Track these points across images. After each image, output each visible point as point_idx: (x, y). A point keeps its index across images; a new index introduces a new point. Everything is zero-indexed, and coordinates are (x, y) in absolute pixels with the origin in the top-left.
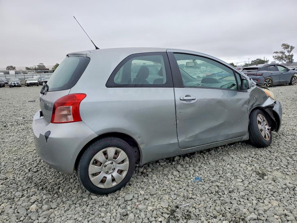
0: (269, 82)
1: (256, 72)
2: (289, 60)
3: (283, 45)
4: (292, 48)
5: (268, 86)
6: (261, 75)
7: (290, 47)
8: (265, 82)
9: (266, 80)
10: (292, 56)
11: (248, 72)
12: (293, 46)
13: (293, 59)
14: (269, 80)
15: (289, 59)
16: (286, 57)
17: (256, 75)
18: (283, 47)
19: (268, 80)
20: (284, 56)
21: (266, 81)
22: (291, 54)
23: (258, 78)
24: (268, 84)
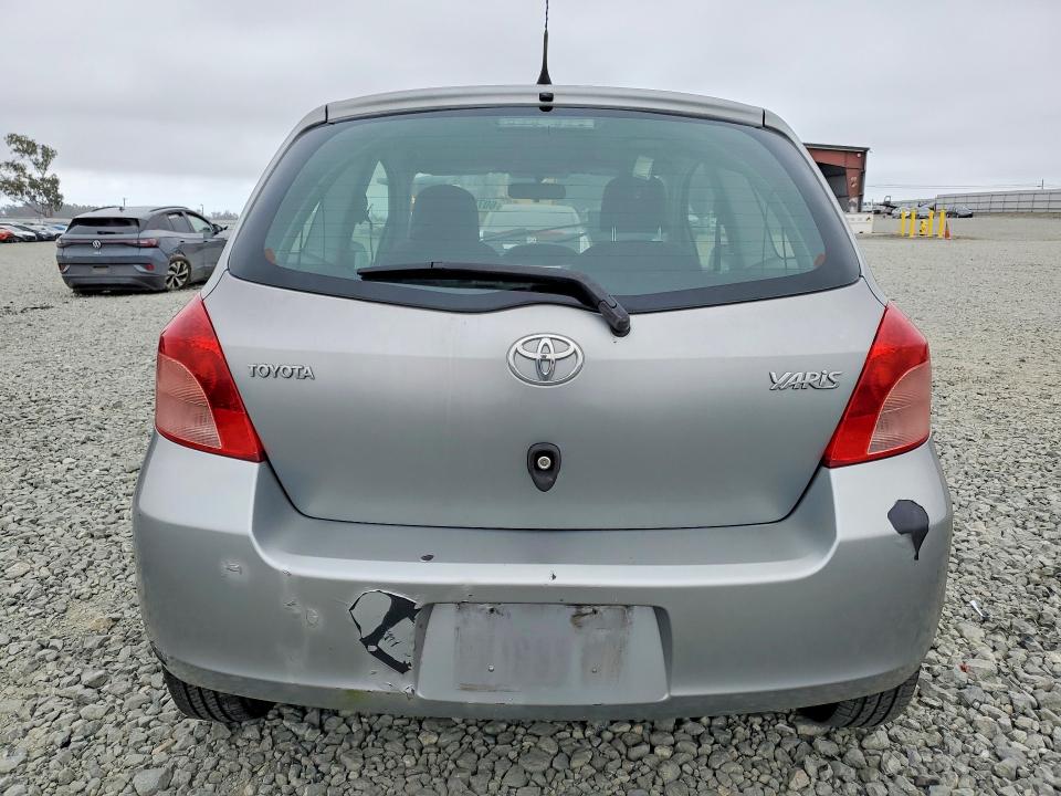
0: (181, 270)
1: (136, 236)
2: (48, 196)
3: (12, 138)
4: (48, 154)
5: (180, 284)
6: (156, 247)
7: (39, 151)
8: (171, 273)
9: (173, 265)
10: (55, 182)
11: (100, 233)
12: (51, 146)
13: (59, 192)
14: (182, 265)
15: (47, 193)
16: (34, 184)
17: (139, 246)
18: (14, 146)
19: (179, 263)
20: (27, 180)
21: (172, 269)
22: (48, 175)
23: (145, 257)
24: (180, 277)
